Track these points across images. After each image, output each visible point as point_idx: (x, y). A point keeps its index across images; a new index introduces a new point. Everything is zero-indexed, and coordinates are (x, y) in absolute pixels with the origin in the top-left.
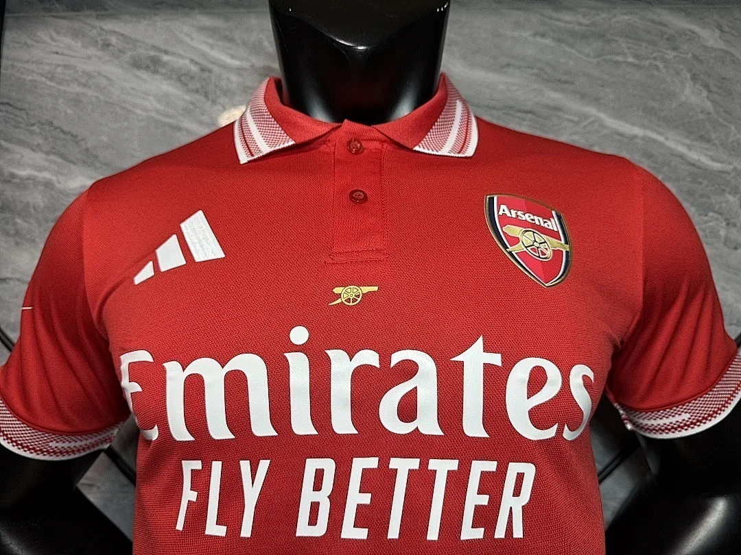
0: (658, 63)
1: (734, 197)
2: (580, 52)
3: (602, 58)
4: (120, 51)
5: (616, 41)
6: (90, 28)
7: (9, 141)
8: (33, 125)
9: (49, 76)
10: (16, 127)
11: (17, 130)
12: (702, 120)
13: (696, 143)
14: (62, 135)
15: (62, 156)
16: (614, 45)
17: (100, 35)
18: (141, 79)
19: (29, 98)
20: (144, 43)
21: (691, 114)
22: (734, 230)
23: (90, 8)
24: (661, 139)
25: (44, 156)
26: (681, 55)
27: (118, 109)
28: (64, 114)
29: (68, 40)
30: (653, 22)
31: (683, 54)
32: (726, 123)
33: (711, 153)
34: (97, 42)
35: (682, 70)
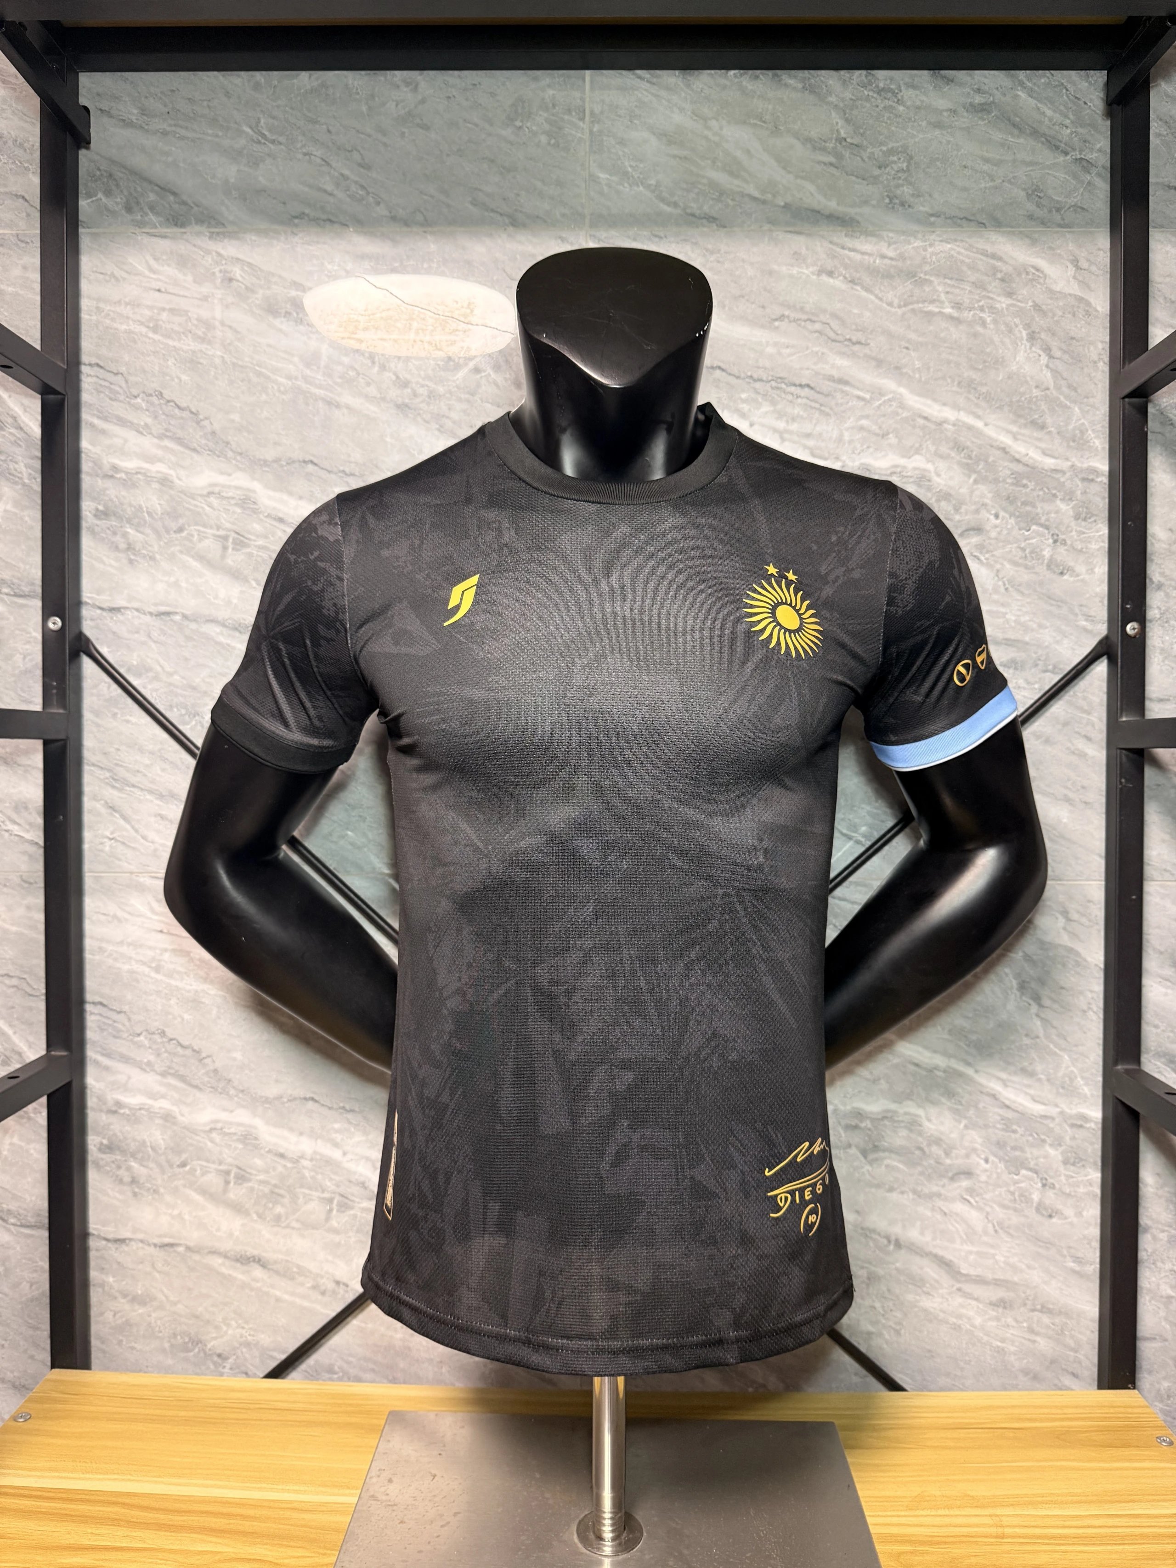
0: (982, 315)
1: (1068, 505)
2: (881, 299)
3: (911, 307)
4: (247, 288)
5: (931, 282)
6: (202, 253)
7: (105, 419)
8: (136, 397)
9: (151, 325)
10: (111, 399)
11: (114, 403)
12: (1037, 397)
13: (1023, 431)
14: (177, 411)
15: (179, 441)
16: (927, 289)
17: (217, 263)
18: (280, 330)
19: (127, 358)
20: (280, 277)
21: (1022, 390)
22: (1062, 549)
23: (200, 221)
24: (979, 424)
25: (156, 441)
26: (1019, 304)
27: (251, 375)
28: (176, 380)
29: (170, 271)
30: (985, 253)
31: (1019, 301)
32: (1068, 403)
33: (1043, 445)
34: (214, 273)
35: (1017, 326)
